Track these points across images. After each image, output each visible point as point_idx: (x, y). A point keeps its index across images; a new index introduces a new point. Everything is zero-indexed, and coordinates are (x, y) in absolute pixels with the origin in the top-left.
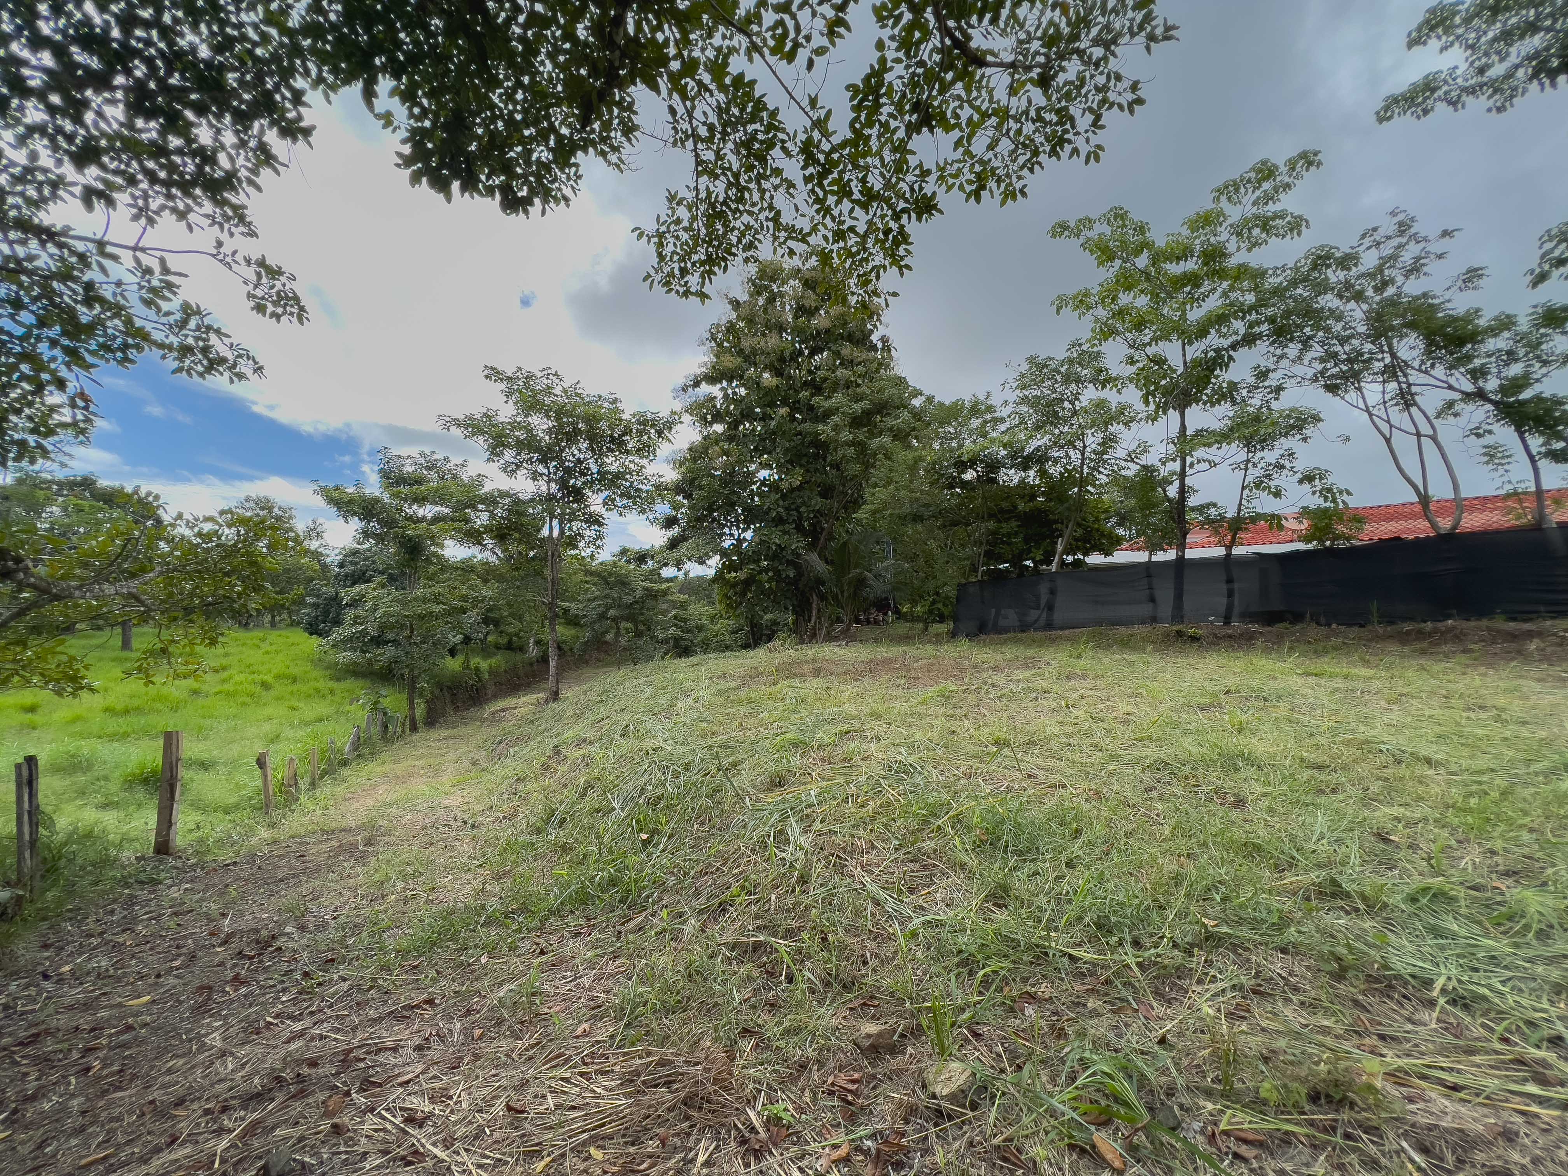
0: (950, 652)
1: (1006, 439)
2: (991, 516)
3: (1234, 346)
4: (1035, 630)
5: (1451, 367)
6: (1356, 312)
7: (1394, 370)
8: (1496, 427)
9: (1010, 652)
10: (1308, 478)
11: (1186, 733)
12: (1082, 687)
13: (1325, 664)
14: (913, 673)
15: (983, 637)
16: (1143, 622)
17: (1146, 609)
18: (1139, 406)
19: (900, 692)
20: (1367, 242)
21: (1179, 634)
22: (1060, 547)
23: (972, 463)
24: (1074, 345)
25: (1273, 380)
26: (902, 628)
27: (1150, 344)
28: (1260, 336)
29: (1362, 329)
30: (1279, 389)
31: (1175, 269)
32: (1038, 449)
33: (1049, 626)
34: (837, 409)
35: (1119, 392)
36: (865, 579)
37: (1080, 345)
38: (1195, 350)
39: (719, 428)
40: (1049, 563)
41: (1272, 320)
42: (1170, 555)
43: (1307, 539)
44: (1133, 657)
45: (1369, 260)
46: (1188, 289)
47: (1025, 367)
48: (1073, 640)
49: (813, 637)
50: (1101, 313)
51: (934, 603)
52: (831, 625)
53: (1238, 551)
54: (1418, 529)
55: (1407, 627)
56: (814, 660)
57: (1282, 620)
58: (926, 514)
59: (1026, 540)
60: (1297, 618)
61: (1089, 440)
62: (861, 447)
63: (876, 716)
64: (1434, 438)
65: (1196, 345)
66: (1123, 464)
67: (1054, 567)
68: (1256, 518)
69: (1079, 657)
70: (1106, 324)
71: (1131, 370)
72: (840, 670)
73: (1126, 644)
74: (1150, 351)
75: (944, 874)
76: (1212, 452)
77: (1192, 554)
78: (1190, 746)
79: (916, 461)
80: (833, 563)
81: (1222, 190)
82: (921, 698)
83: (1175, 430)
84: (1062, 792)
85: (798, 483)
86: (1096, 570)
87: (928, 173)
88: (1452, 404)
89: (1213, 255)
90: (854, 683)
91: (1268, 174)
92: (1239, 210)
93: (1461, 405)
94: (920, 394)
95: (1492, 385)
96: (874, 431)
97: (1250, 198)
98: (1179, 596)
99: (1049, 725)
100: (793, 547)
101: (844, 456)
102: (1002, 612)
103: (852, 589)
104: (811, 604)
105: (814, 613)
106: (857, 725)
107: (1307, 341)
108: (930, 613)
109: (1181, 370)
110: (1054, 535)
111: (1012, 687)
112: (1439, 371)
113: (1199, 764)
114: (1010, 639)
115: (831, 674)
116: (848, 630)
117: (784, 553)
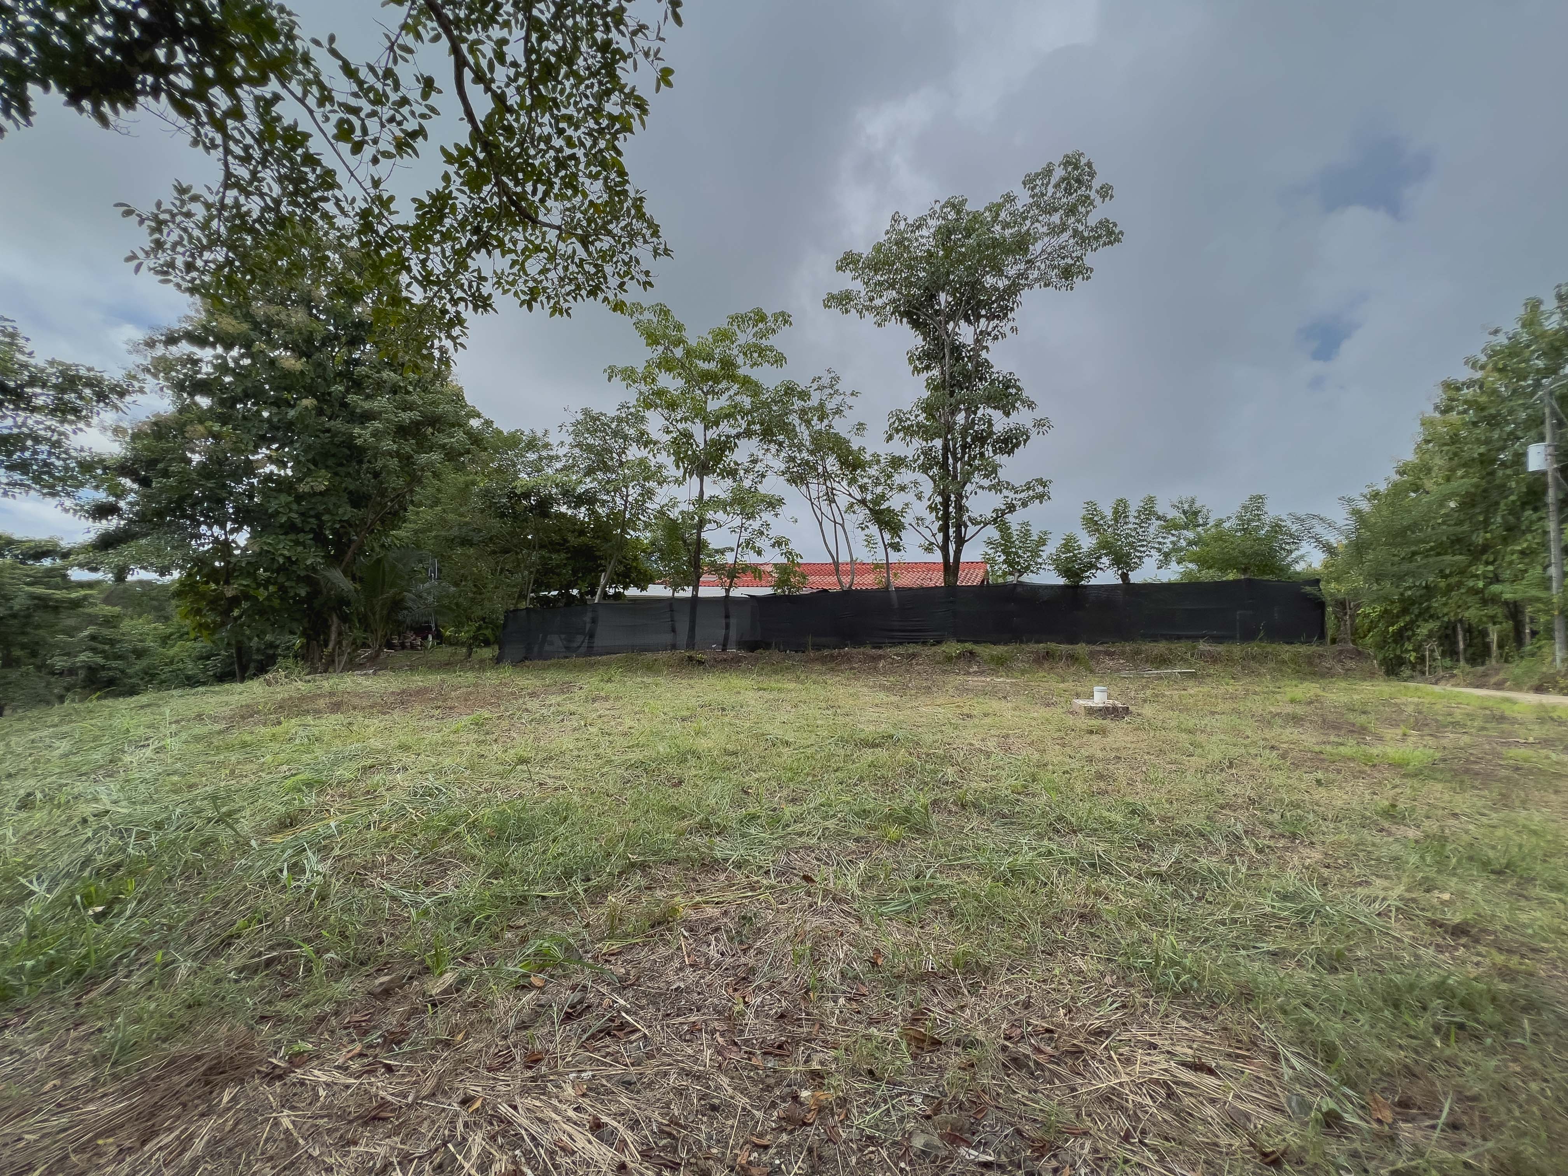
0: (491, 678)
1: (559, 477)
2: (542, 547)
3: (738, 436)
4: (577, 656)
5: (851, 482)
6: (805, 433)
8: (870, 525)
9: (550, 677)
10: (778, 543)
11: (663, 739)
12: (602, 708)
13: (773, 682)
14: (449, 703)
15: (527, 663)
16: (665, 649)
17: (668, 638)
18: (672, 469)
19: (433, 722)
20: (814, 386)
21: (690, 658)
22: (603, 581)
23: (525, 496)
24: (622, 407)
25: (759, 467)
26: (444, 653)
27: (681, 421)
28: (755, 433)
30: (763, 475)
31: (703, 365)
32: (588, 490)
33: (590, 651)
34: (380, 413)
35: (656, 454)
36: (402, 600)
37: (628, 408)
38: (713, 434)
39: (204, 402)
40: (593, 594)
42: (687, 593)
43: (775, 587)
44: (650, 680)
45: (814, 402)
46: (710, 383)
48: (608, 665)
49: (328, 666)
50: (644, 388)
51: (479, 628)
52: (355, 650)
53: (736, 593)
54: (830, 583)
55: (826, 652)
56: (332, 694)
57: (759, 648)
58: (476, 539)
59: (575, 572)
60: (767, 646)
61: (631, 490)
62: (406, 460)
63: (404, 747)
64: (843, 526)
65: (713, 429)
67: (597, 599)
68: (745, 568)
69: (609, 680)
70: (647, 397)
71: (667, 438)
72: (364, 702)
73: (651, 668)
74: (680, 426)
75: (457, 866)
76: (720, 516)
77: (704, 592)
78: (662, 748)
79: (468, 485)
80: (361, 580)
81: (734, 319)
82: (453, 728)
83: (695, 494)
84: (562, 792)
85: (323, 488)
86: (635, 600)
87: (485, 279)
88: (852, 505)
89: (728, 364)
90: (381, 717)
91: (762, 318)
92: (745, 337)
93: (856, 507)
94: (479, 416)
95: (869, 497)
96: (424, 445)
97: (751, 331)
98: (692, 629)
99: (568, 742)
100: (309, 562)
101: (385, 466)
102: (549, 638)
103: (385, 612)
104: (329, 627)
105: (333, 636)
106: (383, 758)
107: (780, 444)
108: (475, 638)
109: (702, 446)
110: (598, 569)
111: (544, 711)
112: (845, 483)
113: (662, 760)
114: (553, 665)
115: (354, 708)
116: (377, 656)
117: (295, 567)
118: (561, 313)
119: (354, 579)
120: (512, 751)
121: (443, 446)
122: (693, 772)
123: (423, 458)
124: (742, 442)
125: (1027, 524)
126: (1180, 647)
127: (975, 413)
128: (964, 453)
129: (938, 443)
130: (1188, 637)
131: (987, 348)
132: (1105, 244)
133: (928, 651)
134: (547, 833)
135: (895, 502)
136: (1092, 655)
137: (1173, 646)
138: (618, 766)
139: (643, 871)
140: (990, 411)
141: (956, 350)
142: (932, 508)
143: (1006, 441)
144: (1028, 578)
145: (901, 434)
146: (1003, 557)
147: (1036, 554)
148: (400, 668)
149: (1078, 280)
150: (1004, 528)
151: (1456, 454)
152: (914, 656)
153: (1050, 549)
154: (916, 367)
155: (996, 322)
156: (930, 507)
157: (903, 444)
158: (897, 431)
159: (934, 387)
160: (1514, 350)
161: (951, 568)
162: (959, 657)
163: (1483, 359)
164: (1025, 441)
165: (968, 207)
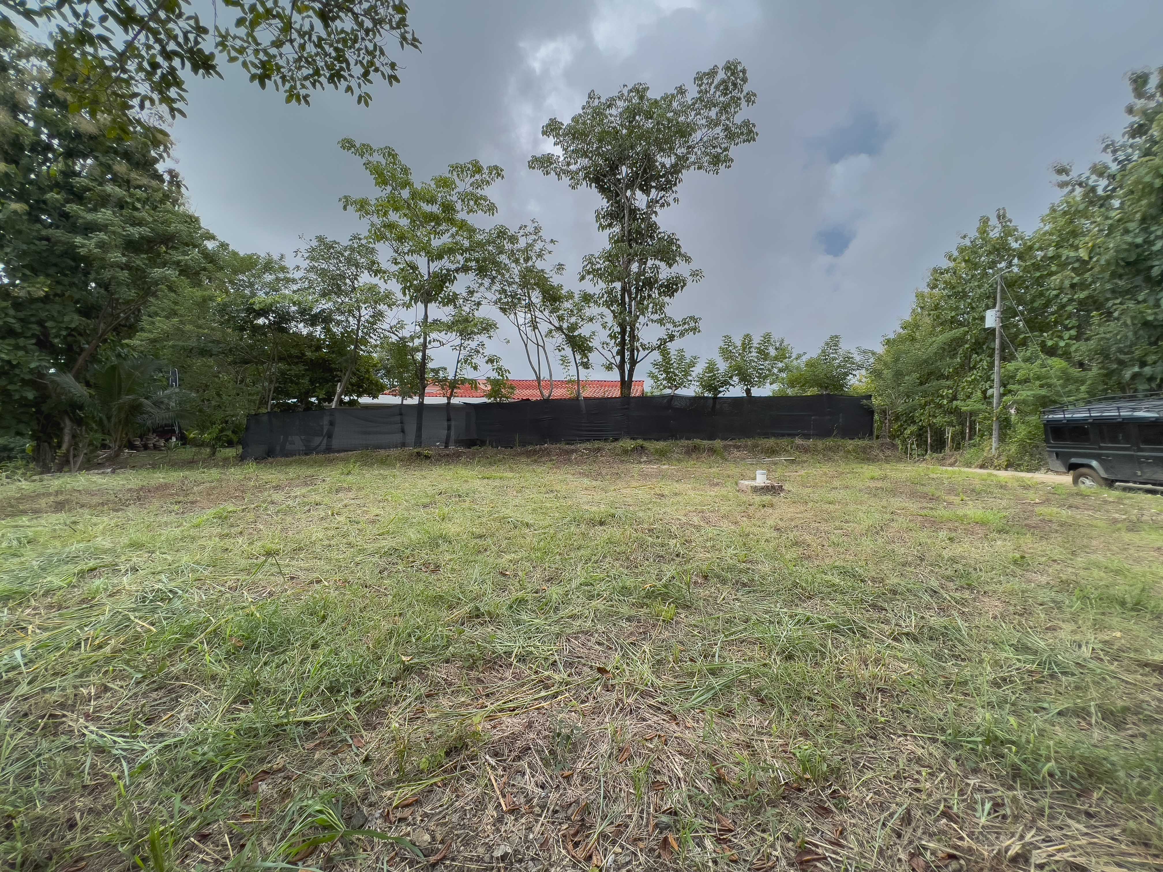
0: (235, 474)
1: (296, 297)
2: (281, 359)
3: (457, 270)
4: (317, 453)
5: (551, 312)
6: (516, 269)
7: (530, 306)
8: (565, 347)
9: (292, 472)
10: (491, 361)
11: (411, 525)
12: (346, 497)
13: (492, 471)
14: (191, 498)
15: (270, 459)
16: (396, 447)
17: (398, 438)
18: (399, 295)
19: (172, 517)
20: (522, 232)
21: (418, 454)
22: (339, 390)
23: (263, 312)
24: (355, 238)
25: (476, 297)
26: (189, 452)
27: (408, 253)
28: (471, 268)
29: (517, 280)
30: (479, 304)
31: (427, 208)
32: (323, 311)
33: (329, 450)
35: (385, 281)
36: (140, 405)
37: (360, 239)
38: (436, 266)
40: (330, 401)
41: (477, 261)
42: (414, 401)
43: (489, 396)
44: (386, 473)
45: (522, 243)
46: (433, 224)
47: (315, 243)
48: (346, 460)
49: (61, 466)
50: (377, 220)
51: (222, 430)
52: (92, 452)
53: (455, 401)
54: (534, 395)
55: (530, 448)
56: (57, 493)
57: (475, 445)
58: (215, 350)
59: (312, 382)
60: (482, 443)
61: (363, 312)
62: (138, 273)
63: (136, 546)
64: (544, 348)
65: (436, 263)
66: (387, 334)
67: (333, 405)
68: (464, 381)
69: (349, 473)
70: (379, 230)
71: (394, 268)
72: (95, 500)
73: (384, 462)
74: (408, 258)
75: (192, 690)
76: (442, 336)
77: (428, 401)
78: (413, 534)
79: (205, 300)
80: (96, 387)
81: (454, 168)
82: (195, 521)
83: (421, 317)
84: (317, 586)
85: (42, 294)
86: (367, 407)
87: (205, 31)
88: (550, 331)
89: (448, 208)
90: (113, 514)
91: (478, 170)
92: (463, 185)
93: (554, 333)
94: (213, 237)
95: (565, 325)
96: (156, 260)
97: (469, 180)
98: (419, 429)
99: (317, 533)
100: (33, 365)
101: (113, 277)
102: (290, 438)
103: (123, 415)
104: (61, 430)
105: (67, 438)
106: (108, 559)
107: (493, 279)
108: (218, 439)
109: (426, 277)
110: (334, 380)
111: (290, 502)
112: (546, 313)
113: (416, 546)
114: (295, 461)
115: (82, 506)
116: (117, 455)
117: (17, 371)
118: (298, 100)
119: (88, 384)
120: (259, 544)
121: (178, 263)
122: (448, 557)
123: (157, 272)
124: (460, 276)
125: (682, 351)
126: (784, 442)
127: (645, 263)
128: (637, 293)
129: (618, 285)
130: (789, 435)
131: (656, 213)
132: (744, 141)
133: (608, 446)
134: (305, 638)
135: (585, 330)
136: (725, 447)
137: (779, 441)
138: (372, 554)
139: (420, 674)
140: (657, 262)
141: (633, 211)
142: (612, 336)
143: (667, 287)
144: (682, 392)
145: (591, 276)
146: (664, 375)
147: (687, 373)
148: (141, 467)
149: (722, 167)
150: (665, 353)
151: (938, 317)
152: (599, 450)
153: (698, 370)
154: (601, 224)
155: (663, 193)
156: (610, 335)
157: (591, 284)
158: (589, 273)
159: (617, 241)
160: (974, 249)
161: (626, 384)
162: (633, 450)
163: (956, 254)
164: (682, 287)
165: (649, 94)
